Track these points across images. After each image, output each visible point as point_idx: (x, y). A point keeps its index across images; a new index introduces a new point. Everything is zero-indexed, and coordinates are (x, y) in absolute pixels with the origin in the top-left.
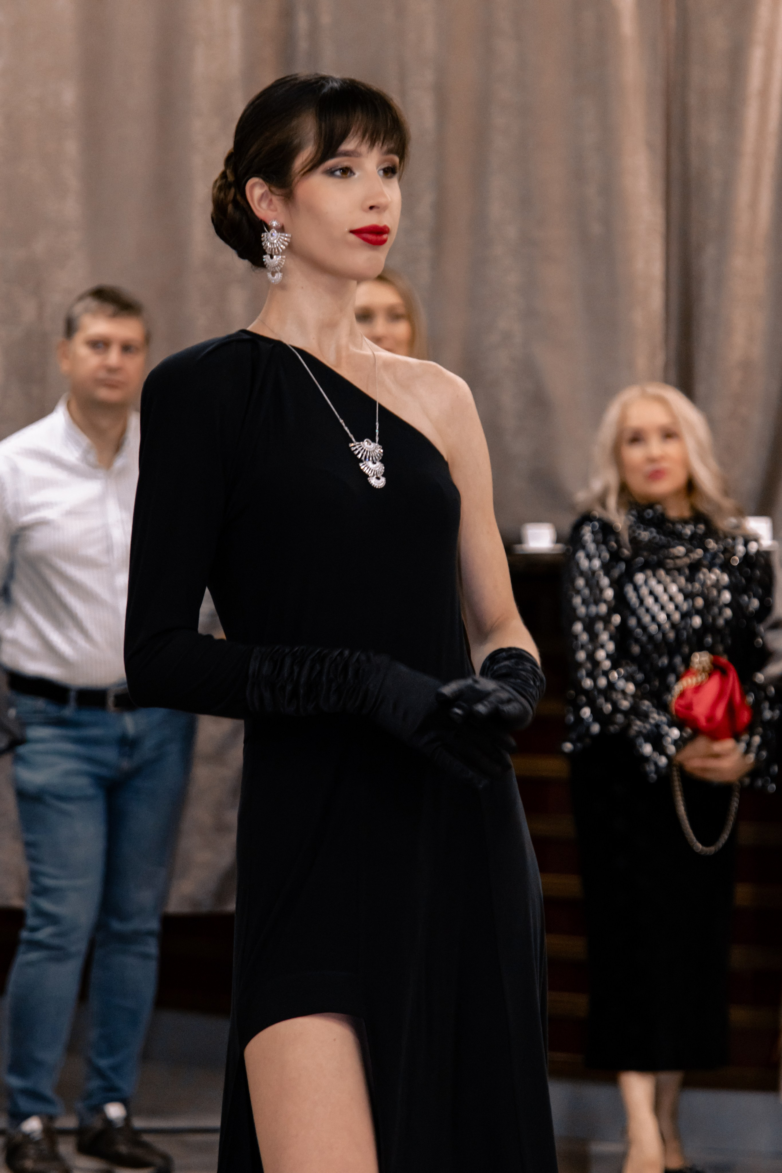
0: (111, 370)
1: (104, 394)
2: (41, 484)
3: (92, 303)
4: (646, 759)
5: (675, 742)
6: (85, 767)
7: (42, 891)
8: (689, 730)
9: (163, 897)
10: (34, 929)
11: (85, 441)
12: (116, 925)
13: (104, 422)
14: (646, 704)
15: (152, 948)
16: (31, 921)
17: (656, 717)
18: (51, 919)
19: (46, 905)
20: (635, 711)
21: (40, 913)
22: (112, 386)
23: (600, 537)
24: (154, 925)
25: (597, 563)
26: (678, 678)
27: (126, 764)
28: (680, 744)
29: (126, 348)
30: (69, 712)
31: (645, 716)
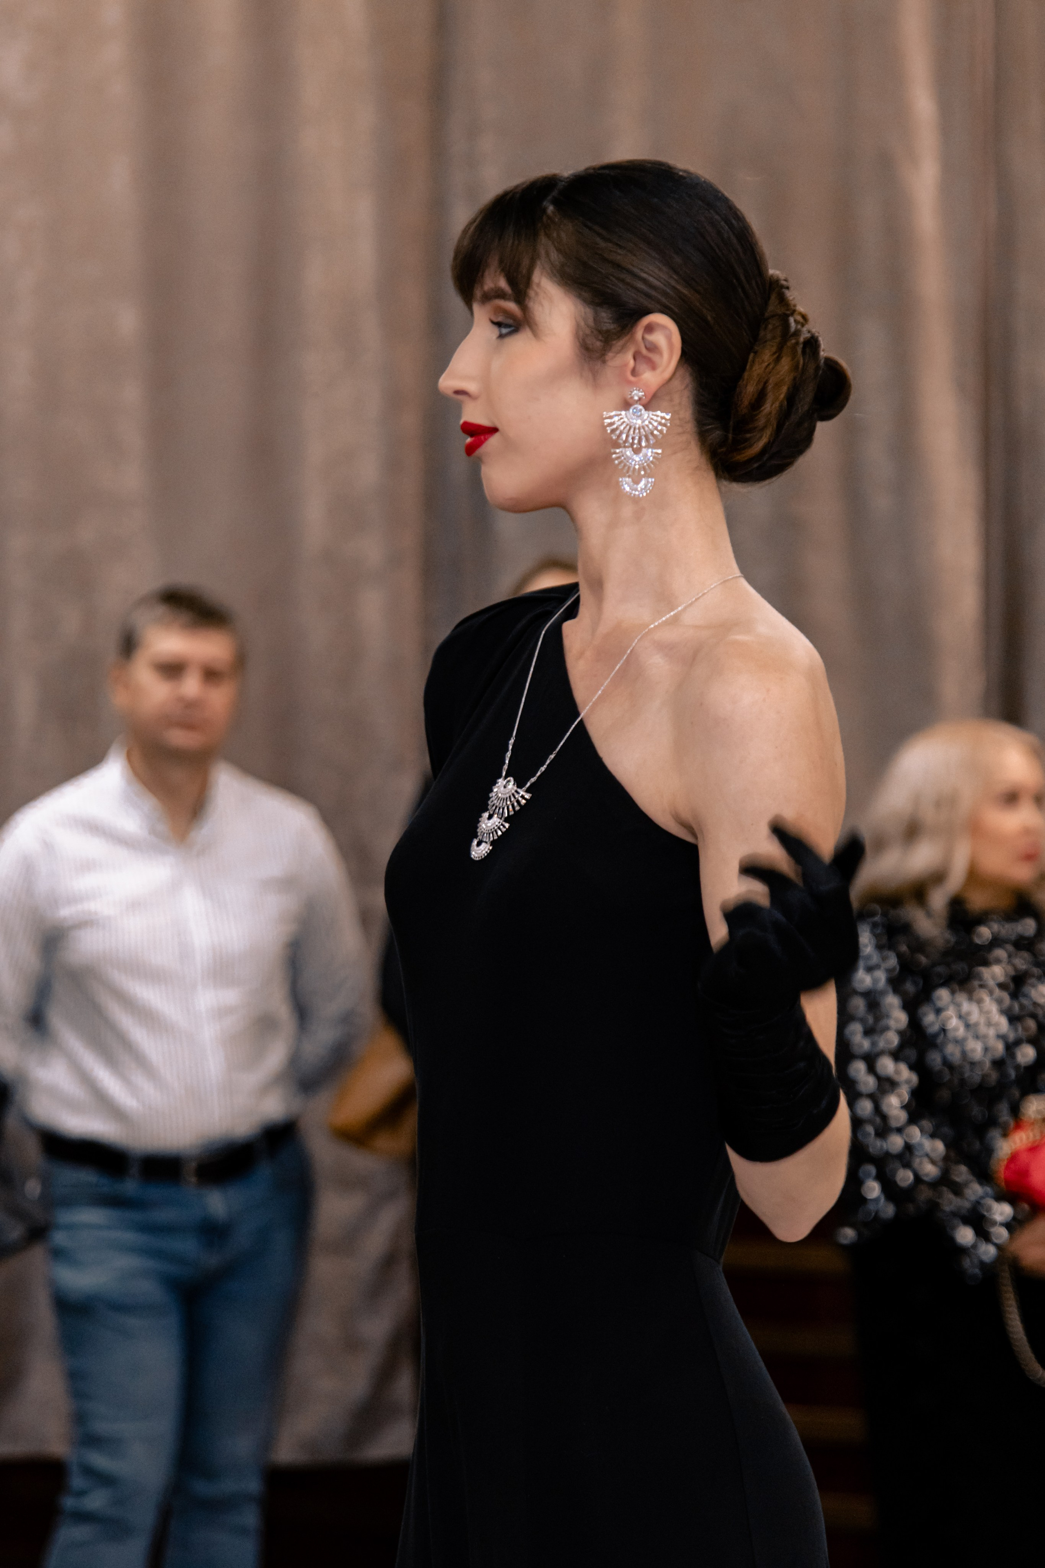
0: (190, 705)
1: (179, 738)
2: (87, 866)
3: (161, 610)
4: (962, 1251)
5: (1008, 1226)
6: (150, 1264)
7: (91, 1441)
8: (1026, 1207)
9: (267, 1442)
10: (81, 1493)
11: (149, 803)
12: (201, 1488)
13: (178, 775)
14: (962, 1173)
15: (250, 1518)
16: (77, 1481)
17: (975, 1190)
18: (105, 1480)
19: (100, 1460)
20: (945, 1180)
21: (89, 1471)
22: (189, 726)
23: (884, 940)
24: (253, 1485)
25: (881, 976)
26: (1005, 1135)
27: (212, 1260)
28: (1011, 1226)
29: (211, 675)
30: (130, 1186)
31: (958, 1190)
